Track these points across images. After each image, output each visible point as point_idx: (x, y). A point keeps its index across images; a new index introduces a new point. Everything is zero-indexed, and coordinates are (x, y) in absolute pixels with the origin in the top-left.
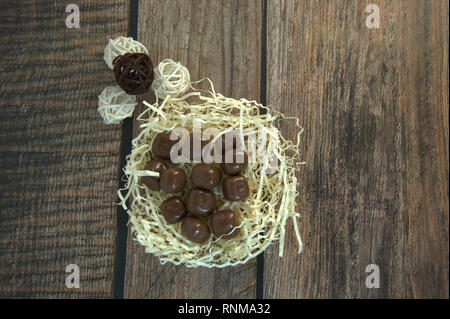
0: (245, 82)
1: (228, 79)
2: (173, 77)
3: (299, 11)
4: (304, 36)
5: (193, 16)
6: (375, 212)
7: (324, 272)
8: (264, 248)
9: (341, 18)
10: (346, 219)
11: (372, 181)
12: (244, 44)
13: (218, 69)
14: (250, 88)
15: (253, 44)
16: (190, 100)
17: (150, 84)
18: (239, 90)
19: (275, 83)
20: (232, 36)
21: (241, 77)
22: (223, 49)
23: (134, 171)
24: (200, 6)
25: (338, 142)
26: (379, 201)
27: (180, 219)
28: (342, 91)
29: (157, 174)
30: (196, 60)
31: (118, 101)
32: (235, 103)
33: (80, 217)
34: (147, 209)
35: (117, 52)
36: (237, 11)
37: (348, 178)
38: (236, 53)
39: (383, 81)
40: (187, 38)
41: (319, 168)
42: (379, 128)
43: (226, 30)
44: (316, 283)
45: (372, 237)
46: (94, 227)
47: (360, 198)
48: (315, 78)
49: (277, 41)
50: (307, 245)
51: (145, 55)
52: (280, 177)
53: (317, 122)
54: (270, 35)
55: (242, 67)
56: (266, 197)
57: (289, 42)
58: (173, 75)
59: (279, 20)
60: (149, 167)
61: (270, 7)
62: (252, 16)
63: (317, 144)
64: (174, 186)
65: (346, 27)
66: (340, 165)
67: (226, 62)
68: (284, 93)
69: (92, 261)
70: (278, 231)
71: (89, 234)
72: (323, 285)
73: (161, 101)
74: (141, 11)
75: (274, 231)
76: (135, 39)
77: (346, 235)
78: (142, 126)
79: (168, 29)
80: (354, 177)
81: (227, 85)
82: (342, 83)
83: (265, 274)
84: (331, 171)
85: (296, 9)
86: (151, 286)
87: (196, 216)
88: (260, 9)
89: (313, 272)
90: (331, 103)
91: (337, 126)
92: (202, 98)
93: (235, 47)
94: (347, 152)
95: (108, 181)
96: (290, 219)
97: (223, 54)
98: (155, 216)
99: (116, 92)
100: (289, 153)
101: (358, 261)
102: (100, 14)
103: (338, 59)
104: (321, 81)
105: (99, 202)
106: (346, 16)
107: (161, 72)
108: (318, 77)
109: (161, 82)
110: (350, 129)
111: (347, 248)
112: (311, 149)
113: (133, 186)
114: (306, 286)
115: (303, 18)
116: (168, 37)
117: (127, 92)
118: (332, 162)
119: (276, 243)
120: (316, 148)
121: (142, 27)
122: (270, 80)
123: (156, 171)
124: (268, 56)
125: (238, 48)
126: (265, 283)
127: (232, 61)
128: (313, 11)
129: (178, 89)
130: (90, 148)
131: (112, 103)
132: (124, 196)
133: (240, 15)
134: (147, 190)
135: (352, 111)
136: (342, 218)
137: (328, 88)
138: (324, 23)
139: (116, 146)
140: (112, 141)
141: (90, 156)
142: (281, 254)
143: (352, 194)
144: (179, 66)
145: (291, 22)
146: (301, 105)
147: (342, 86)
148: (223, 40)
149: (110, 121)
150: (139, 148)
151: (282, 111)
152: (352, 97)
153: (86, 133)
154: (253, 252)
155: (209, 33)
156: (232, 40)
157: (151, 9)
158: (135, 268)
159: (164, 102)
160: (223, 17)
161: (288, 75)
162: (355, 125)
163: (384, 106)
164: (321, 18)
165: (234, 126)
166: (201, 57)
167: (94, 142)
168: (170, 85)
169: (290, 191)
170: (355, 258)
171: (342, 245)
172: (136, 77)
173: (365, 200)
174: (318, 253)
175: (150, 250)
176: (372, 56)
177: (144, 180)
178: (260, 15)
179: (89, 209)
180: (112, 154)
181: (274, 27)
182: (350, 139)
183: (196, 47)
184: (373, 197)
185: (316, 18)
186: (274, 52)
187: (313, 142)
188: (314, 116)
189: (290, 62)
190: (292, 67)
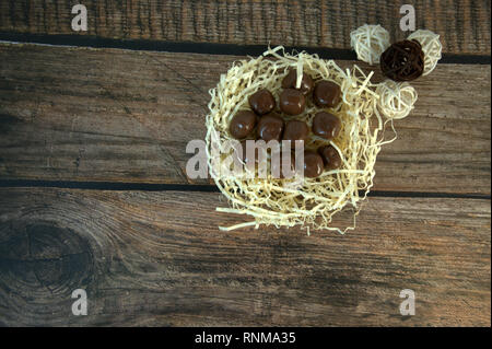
0: (393, 175)
1: (395, 157)
2: (399, 101)
3: (468, 231)
4: (441, 236)
5: (463, 122)
6: (259, 303)
7: (201, 251)
8: (224, 192)
9: (458, 275)
10: (253, 274)
11: (290, 302)
12: (433, 174)
13: (406, 147)
14: (385, 180)
15: (433, 184)
16: (374, 119)
17: (391, 77)
18: (384, 169)
19: (391, 206)
20: (441, 163)
21: (398, 171)
22: (426, 153)
23: (302, 62)
24: (474, 128)
25: (330, 268)
26: (270, 308)
27: (253, 109)
28: (382, 274)
29: (298, 86)
30: (416, 124)
31: (374, 45)
32: (370, 164)
33: (257, 8)
34: (264, 76)
35: (425, 44)
36: (467, 167)
37: (293, 278)
38: (422, 166)
39: (392, 316)
40: (440, 115)
41: (304, 248)
42: (344, 310)
43: (448, 156)
44: (190, 244)
45: (234, 299)
46: (246, 22)
47: (273, 289)
48: (396, 247)
49: (435, 208)
50: (227, 235)
51: (422, 72)
52: (294, 210)
53: (350, 248)
54: (442, 201)
55: (409, 172)
56: (275, 195)
57: (434, 221)
58: (400, 102)
59: (457, 211)
60: (307, 77)
61: (472, 201)
62: (462, 183)
63: (328, 247)
64: (286, 103)
65: (449, 280)
66: (307, 270)
67: (413, 156)
68: (380, 215)
69: (213, 21)
70: (241, 207)
71: (240, 17)
72: (188, 251)
73: (374, 89)
74: (469, 67)
75: (241, 202)
76: (439, 62)
77: (236, 274)
78: (348, 70)
79: (449, 96)
80: (295, 284)
81: (389, 157)
82: (390, 274)
84: (300, 261)
85: (470, 229)
86: (188, 80)
87: (256, 125)
88: (470, 191)
89: (200, 241)
90: (370, 262)
91: (346, 268)
92: (376, 131)
93: (429, 165)
94: (319, 277)
95: (292, 35)
96: (252, 218)
97: (421, 153)
98: (256, 84)
99: (384, 43)
100: (318, 219)
101: (211, 285)
102: (467, 25)
103: (415, 271)
104: (392, 253)
105: (271, 26)
106: (460, 281)
107: (403, 89)
108: (397, 250)
109: (393, 89)
110: (343, 281)
111: (224, 275)
112: (323, 242)
113: (287, 61)
114: (187, 233)
115: (459, 236)
116: (441, 96)
117: (383, 54)
118: (310, 262)
119: (228, 204)
120: (323, 246)
121: (452, 68)
122: (394, 201)
123: (302, 85)
124: (419, 199)
125: (428, 168)
127: (415, 162)
128: (466, 246)
129: (386, 107)
130: (325, 17)
131: (372, 39)
132: (277, 52)
133: (463, 170)
134: (283, 75)
135: (362, 283)
136: (254, 271)
137: (385, 260)
138: (453, 257)
139: (328, 43)
140: (333, 39)
141: (318, 16)
142: (218, 209)
143: (277, 282)
144: (410, 107)
145: (455, 223)
146: (367, 232)
147: (387, 274)
148: (437, 153)
149: (353, 37)
150: (325, 67)
151: (362, 213)
152: (376, 283)
153: (341, 12)
154: (220, 181)
155: (445, 138)
156: (437, 162)
157: (472, 77)
158: (206, 64)
159: (372, 93)
160: (462, 153)
161: (399, 219)
162: (347, 286)
163: (366, 316)
164: (459, 255)
165: (347, 164)
166: (420, 130)
167: (332, 20)
168: (390, 98)
169: (280, 219)
170: (214, 282)
171: (227, 270)
172: (399, 63)
173: (272, 294)
174: (220, 246)
175: (223, 79)
177: (293, 72)
178: (464, 191)
179: (264, 17)
180: (320, 38)
181: (450, 205)
182: (333, 281)
183: (430, 125)
184: (274, 301)
185: (459, 250)
186: (424, 205)
187: (330, 244)
188: (356, 245)
189: (413, 222)
190: (407, 223)
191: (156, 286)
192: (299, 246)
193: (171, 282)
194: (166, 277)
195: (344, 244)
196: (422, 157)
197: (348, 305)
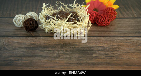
1: (102, 31)
5: (123, 26)
7: (35, 46)
9: (130, 49)
11: (67, 54)
12: (116, 33)
14: (100, 34)
22: (113, 30)
24: (127, 27)
37: (68, 50)
38: (112, 32)
42: (88, 55)
43: (120, 31)
44: (31, 45)
55: (107, 33)
66: (73, 49)
77: (47, 50)
83: (36, 37)
84: (71, 47)
93: (114, 32)
97: (111, 30)
101: (38, 52)
103: (114, 48)
108: (106, 45)
110: (87, 50)
118: (74, 47)
122: (103, 37)
126: (33, 37)
127: (109, 31)
128: (132, 44)
133: (126, 32)
135: (94, 51)
137: (102, 47)
143: (62, 51)
145: (126, 41)
147: (103, 49)
152: (99, 51)
155: (118, 28)
156: (117, 31)
160: (124, 30)
161: (105, 40)
163: (96, 56)
171: (44, 49)
176: (116, 54)
191: (17, 52)
193: (23, 51)
194: (22, 50)
197: (89, 55)
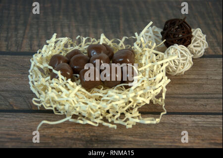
0: (186, 104)
13: (194, 91)
14: (180, 107)
19: (188, 120)
22: (211, 94)
29: (101, 43)
38: (209, 100)
44: (9, 140)
48: (197, 141)
53: (155, 142)
63: (137, 141)
67: (201, 95)
68: (180, 124)
83: (22, 114)
89: (20, 139)
93: (215, 99)
97: (207, 94)
112: (130, 138)
120: (131, 141)
122: (190, 117)
125: (216, 101)
126: (14, 114)
127: (204, 98)
146: (170, 133)
161: (196, 127)
166: (203, 84)
183: (210, 82)
187: (136, 139)
188: (160, 140)
189: (209, 128)
190: (204, 129)
192: (109, 141)
195: (149, 140)
196: (209, 96)
